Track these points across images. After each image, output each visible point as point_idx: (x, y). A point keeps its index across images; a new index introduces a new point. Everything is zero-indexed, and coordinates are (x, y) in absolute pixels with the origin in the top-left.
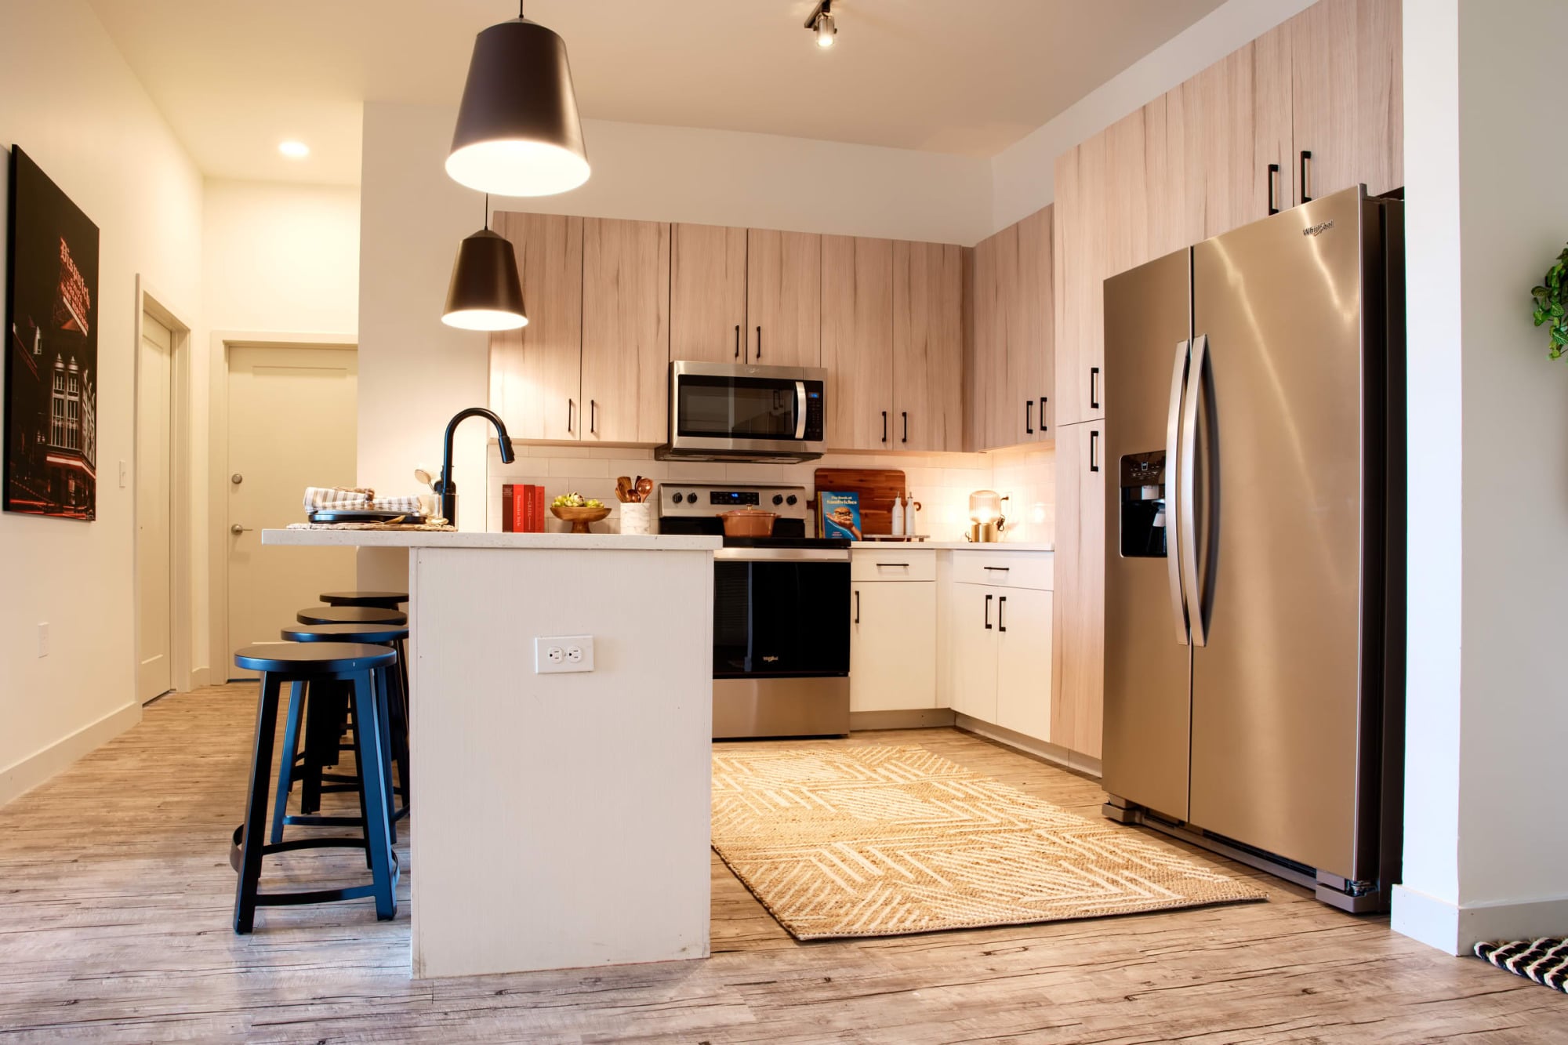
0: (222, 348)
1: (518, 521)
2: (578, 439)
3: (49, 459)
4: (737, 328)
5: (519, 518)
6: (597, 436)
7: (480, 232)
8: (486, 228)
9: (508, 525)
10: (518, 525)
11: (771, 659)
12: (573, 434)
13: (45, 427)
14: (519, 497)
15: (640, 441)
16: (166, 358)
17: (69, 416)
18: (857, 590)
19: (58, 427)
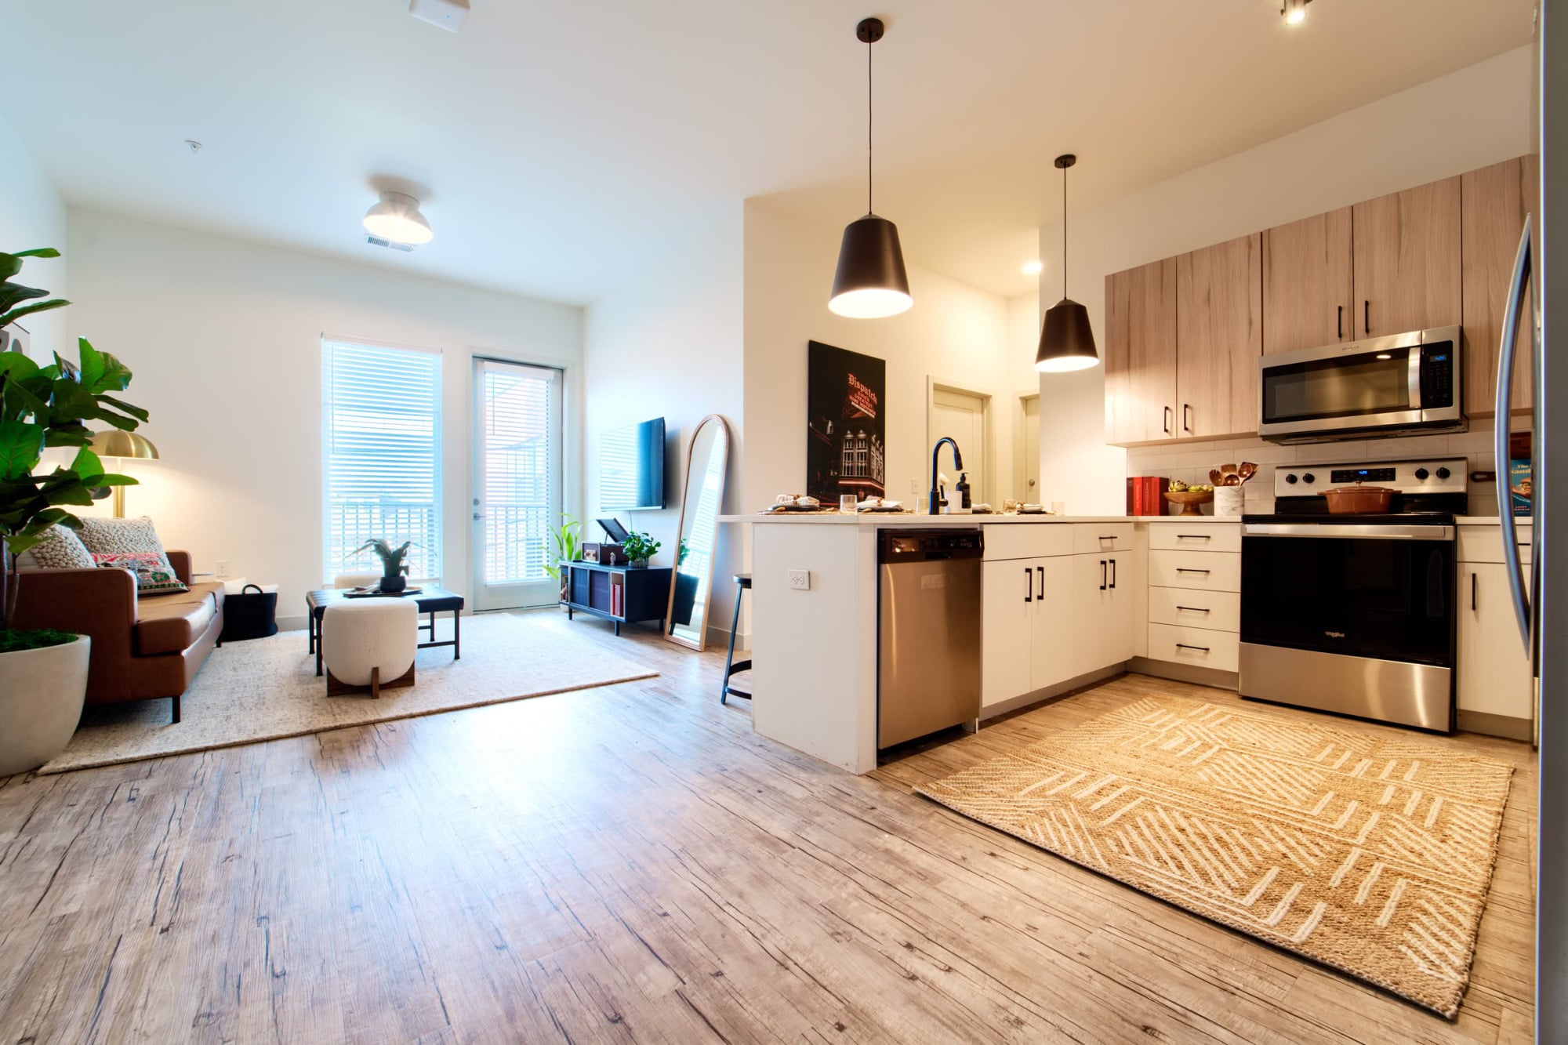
0: (1019, 402)
1: (1137, 505)
2: (1174, 437)
3: (840, 482)
4: (1340, 309)
5: (1138, 503)
6: (1192, 432)
7: (1062, 302)
8: (1065, 298)
9: (1130, 510)
10: (1138, 507)
11: (1336, 635)
12: (1170, 434)
13: (838, 468)
14: (1138, 486)
15: (1233, 432)
16: (981, 416)
17: (858, 459)
18: (1474, 572)
19: (848, 467)
